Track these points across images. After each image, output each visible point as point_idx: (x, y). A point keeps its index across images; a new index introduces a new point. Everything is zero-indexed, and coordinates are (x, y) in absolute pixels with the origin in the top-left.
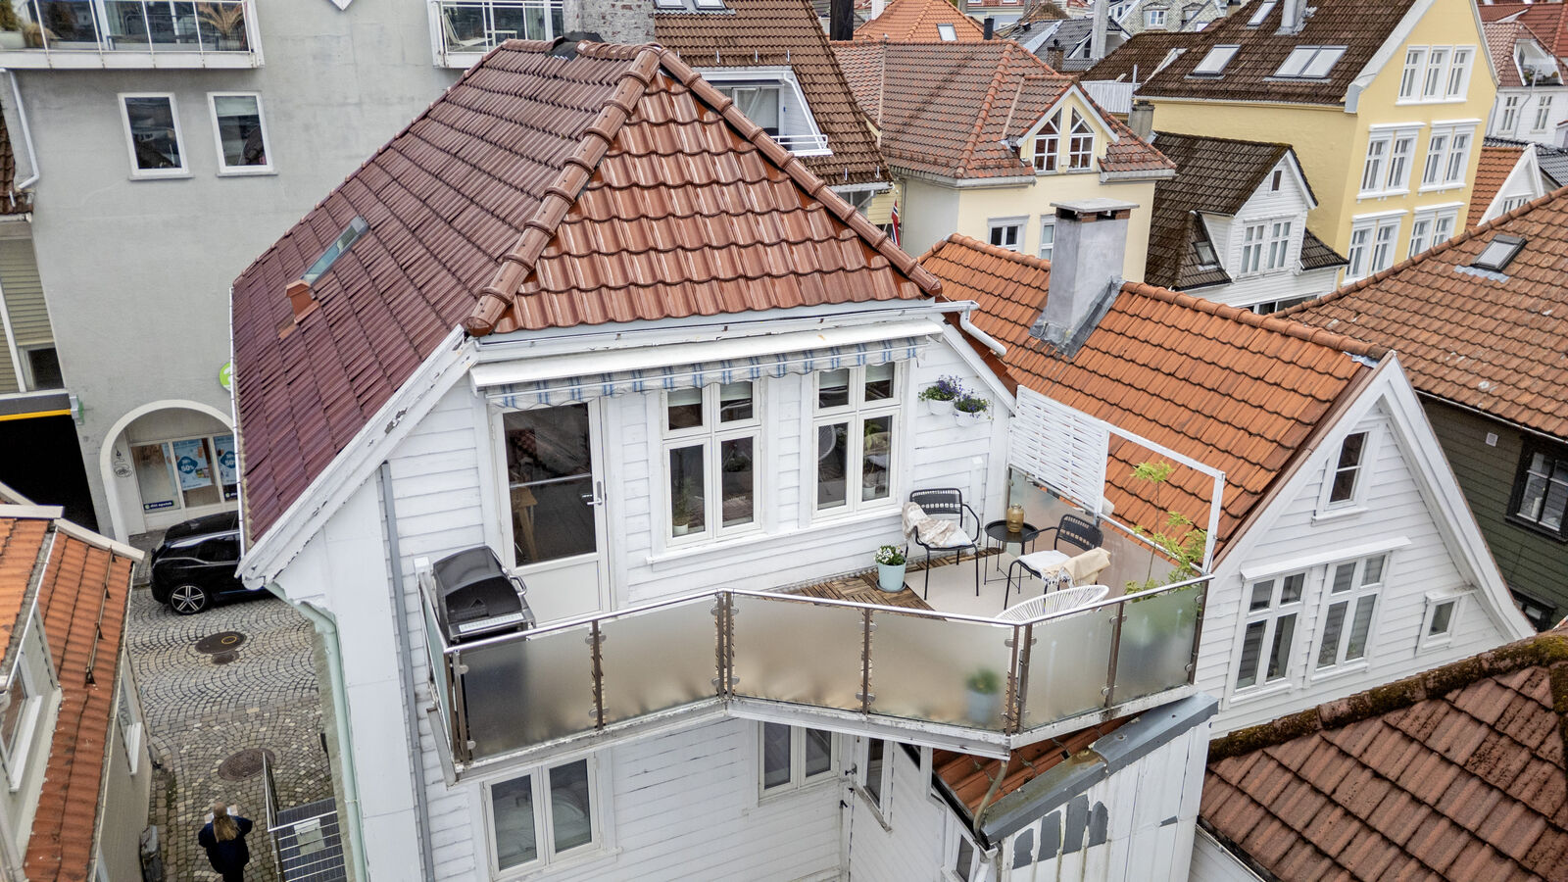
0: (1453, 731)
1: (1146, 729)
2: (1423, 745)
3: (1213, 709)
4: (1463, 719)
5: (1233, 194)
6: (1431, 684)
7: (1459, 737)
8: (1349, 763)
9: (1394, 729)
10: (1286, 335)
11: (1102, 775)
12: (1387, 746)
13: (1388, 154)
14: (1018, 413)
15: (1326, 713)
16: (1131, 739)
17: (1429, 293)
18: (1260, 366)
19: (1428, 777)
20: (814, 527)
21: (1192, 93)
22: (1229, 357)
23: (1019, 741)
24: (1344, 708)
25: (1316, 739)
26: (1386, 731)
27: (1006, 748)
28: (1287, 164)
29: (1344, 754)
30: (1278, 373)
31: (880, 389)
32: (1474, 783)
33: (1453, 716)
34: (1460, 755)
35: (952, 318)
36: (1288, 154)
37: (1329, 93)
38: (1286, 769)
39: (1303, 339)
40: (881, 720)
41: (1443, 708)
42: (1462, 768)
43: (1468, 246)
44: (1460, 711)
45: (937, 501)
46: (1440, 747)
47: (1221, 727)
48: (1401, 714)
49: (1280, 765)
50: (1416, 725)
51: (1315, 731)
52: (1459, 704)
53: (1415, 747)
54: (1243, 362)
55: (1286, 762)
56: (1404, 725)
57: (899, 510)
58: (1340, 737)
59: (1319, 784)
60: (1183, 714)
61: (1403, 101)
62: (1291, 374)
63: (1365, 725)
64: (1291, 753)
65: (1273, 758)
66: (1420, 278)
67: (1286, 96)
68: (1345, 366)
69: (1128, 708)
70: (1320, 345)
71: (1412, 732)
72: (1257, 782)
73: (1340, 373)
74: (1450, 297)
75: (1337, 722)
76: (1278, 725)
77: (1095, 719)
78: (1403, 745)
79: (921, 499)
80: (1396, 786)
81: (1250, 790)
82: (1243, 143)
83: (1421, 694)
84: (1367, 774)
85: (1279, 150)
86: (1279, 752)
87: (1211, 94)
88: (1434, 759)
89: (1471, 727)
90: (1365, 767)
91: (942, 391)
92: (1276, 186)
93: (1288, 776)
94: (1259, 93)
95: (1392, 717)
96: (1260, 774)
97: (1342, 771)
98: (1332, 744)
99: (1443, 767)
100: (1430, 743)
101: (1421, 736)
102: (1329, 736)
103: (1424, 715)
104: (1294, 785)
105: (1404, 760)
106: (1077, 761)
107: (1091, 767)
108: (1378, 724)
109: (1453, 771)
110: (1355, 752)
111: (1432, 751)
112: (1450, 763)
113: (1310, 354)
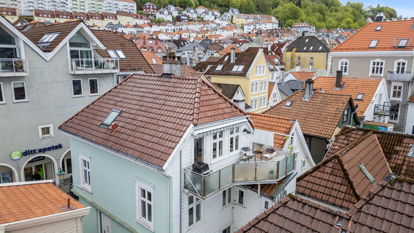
0: (327, 170)
1: (290, 177)
2: (324, 172)
3: (297, 173)
4: (328, 168)
5: (231, 95)
6: (322, 164)
7: (328, 170)
8: (315, 178)
9: (319, 171)
10: (279, 118)
11: (286, 185)
12: (319, 174)
13: (254, 86)
14: (255, 133)
15: (310, 171)
16: (288, 179)
17: (279, 111)
18: (276, 124)
19: (326, 176)
20: (230, 155)
21: (216, 74)
22: (270, 123)
23: (278, 180)
24: (312, 170)
25: (309, 176)
26: (318, 172)
27: (276, 182)
28: (239, 89)
29: (313, 177)
30: (279, 125)
31: (237, 131)
32: (332, 176)
33: (326, 168)
34: (329, 172)
35: (247, 118)
36: (239, 87)
37: (243, 74)
38: (306, 181)
39: (282, 119)
40: (258, 181)
41: (325, 167)
42: (330, 174)
43: (283, 103)
44: (327, 167)
45: (246, 149)
46: (326, 172)
47: (298, 176)
48: (319, 169)
49: (305, 181)
50: (322, 170)
51: (309, 175)
52: (327, 166)
53: (323, 173)
54: (273, 124)
55: (306, 180)
56: (321, 170)
57: (240, 152)
58: (312, 174)
59: (312, 182)
60: (294, 174)
61: (256, 76)
62: (282, 125)
63: (315, 172)
64: (306, 178)
65: (304, 180)
66: (277, 109)
67: (235, 75)
68: (290, 122)
69: (288, 174)
70: (285, 119)
71: (322, 171)
72: (303, 184)
73: (290, 124)
74: (283, 112)
75: (311, 172)
76: (303, 175)
77: (285, 176)
78: (321, 173)
79: (243, 149)
80: (322, 179)
81: (302, 185)
82: (230, 85)
83: (322, 166)
84: (318, 178)
85: (238, 86)
86: (304, 179)
87: (220, 75)
88: (326, 174)
89: (329, 168)
90: (317, 177)
91: (245, 130)
92: (238, 93)
93: (307, 182)
94: (230, 74)
95: (319, 170)
96: (303, 183)
97: (314, 179)
98: (311, 176)
99: (327, 175)
100: (325, 172)
101: (323, 171)
102: (311, 175)
103: (323, 168)
104: (308, 183)
105: (322, 175)
106: (282, 184)
107: (284, 184)
108: (317, 171)
109: (329, 175)
110: (315, 176)
111: (325, 173)
112: (328, 174)
113: (284, 121)
